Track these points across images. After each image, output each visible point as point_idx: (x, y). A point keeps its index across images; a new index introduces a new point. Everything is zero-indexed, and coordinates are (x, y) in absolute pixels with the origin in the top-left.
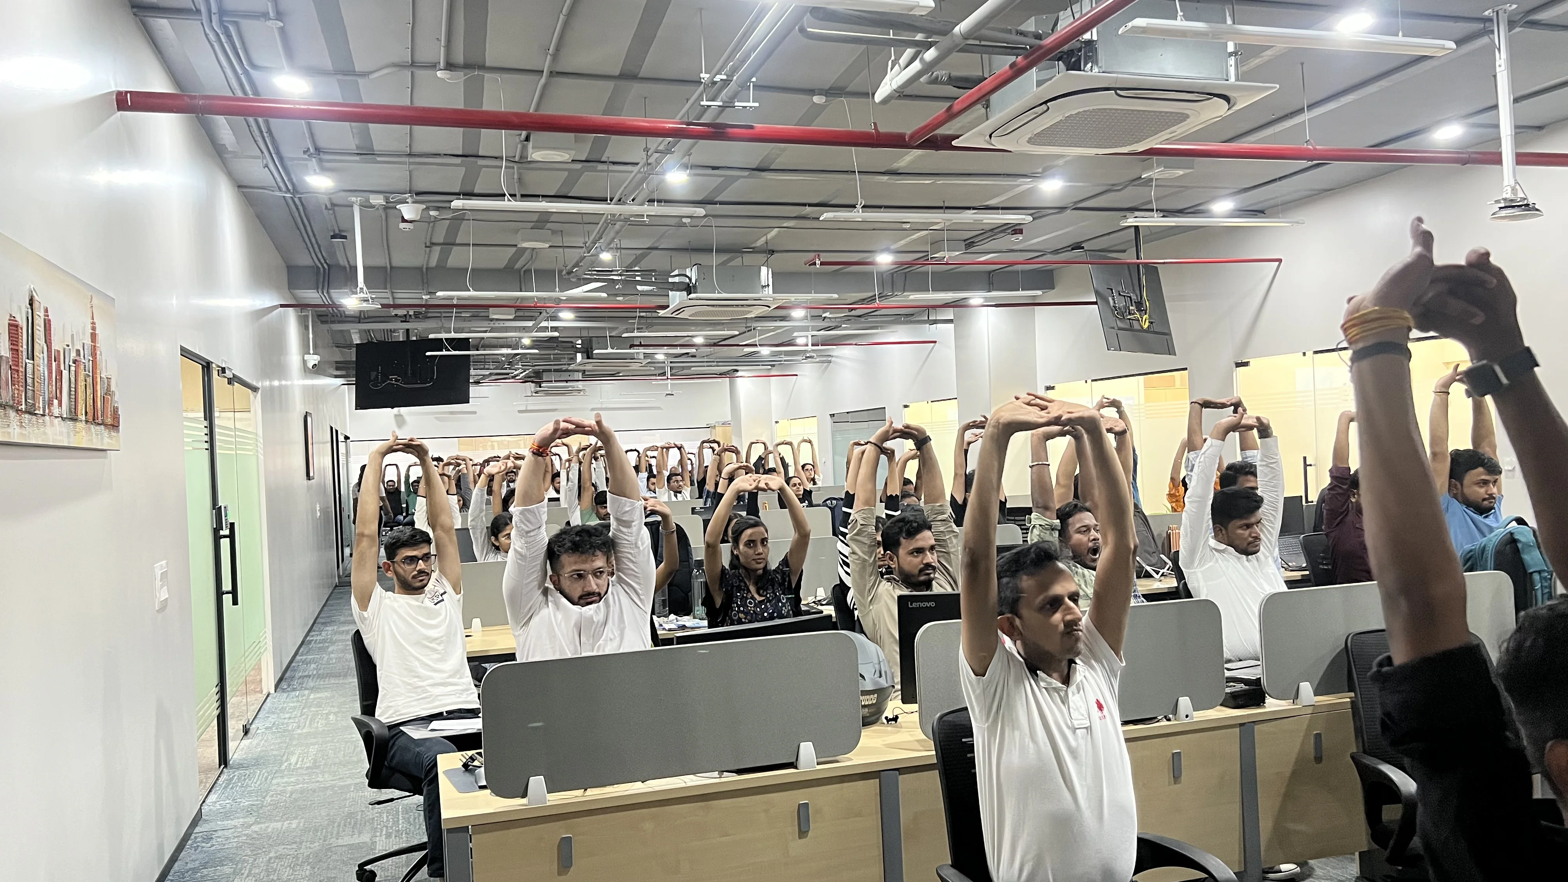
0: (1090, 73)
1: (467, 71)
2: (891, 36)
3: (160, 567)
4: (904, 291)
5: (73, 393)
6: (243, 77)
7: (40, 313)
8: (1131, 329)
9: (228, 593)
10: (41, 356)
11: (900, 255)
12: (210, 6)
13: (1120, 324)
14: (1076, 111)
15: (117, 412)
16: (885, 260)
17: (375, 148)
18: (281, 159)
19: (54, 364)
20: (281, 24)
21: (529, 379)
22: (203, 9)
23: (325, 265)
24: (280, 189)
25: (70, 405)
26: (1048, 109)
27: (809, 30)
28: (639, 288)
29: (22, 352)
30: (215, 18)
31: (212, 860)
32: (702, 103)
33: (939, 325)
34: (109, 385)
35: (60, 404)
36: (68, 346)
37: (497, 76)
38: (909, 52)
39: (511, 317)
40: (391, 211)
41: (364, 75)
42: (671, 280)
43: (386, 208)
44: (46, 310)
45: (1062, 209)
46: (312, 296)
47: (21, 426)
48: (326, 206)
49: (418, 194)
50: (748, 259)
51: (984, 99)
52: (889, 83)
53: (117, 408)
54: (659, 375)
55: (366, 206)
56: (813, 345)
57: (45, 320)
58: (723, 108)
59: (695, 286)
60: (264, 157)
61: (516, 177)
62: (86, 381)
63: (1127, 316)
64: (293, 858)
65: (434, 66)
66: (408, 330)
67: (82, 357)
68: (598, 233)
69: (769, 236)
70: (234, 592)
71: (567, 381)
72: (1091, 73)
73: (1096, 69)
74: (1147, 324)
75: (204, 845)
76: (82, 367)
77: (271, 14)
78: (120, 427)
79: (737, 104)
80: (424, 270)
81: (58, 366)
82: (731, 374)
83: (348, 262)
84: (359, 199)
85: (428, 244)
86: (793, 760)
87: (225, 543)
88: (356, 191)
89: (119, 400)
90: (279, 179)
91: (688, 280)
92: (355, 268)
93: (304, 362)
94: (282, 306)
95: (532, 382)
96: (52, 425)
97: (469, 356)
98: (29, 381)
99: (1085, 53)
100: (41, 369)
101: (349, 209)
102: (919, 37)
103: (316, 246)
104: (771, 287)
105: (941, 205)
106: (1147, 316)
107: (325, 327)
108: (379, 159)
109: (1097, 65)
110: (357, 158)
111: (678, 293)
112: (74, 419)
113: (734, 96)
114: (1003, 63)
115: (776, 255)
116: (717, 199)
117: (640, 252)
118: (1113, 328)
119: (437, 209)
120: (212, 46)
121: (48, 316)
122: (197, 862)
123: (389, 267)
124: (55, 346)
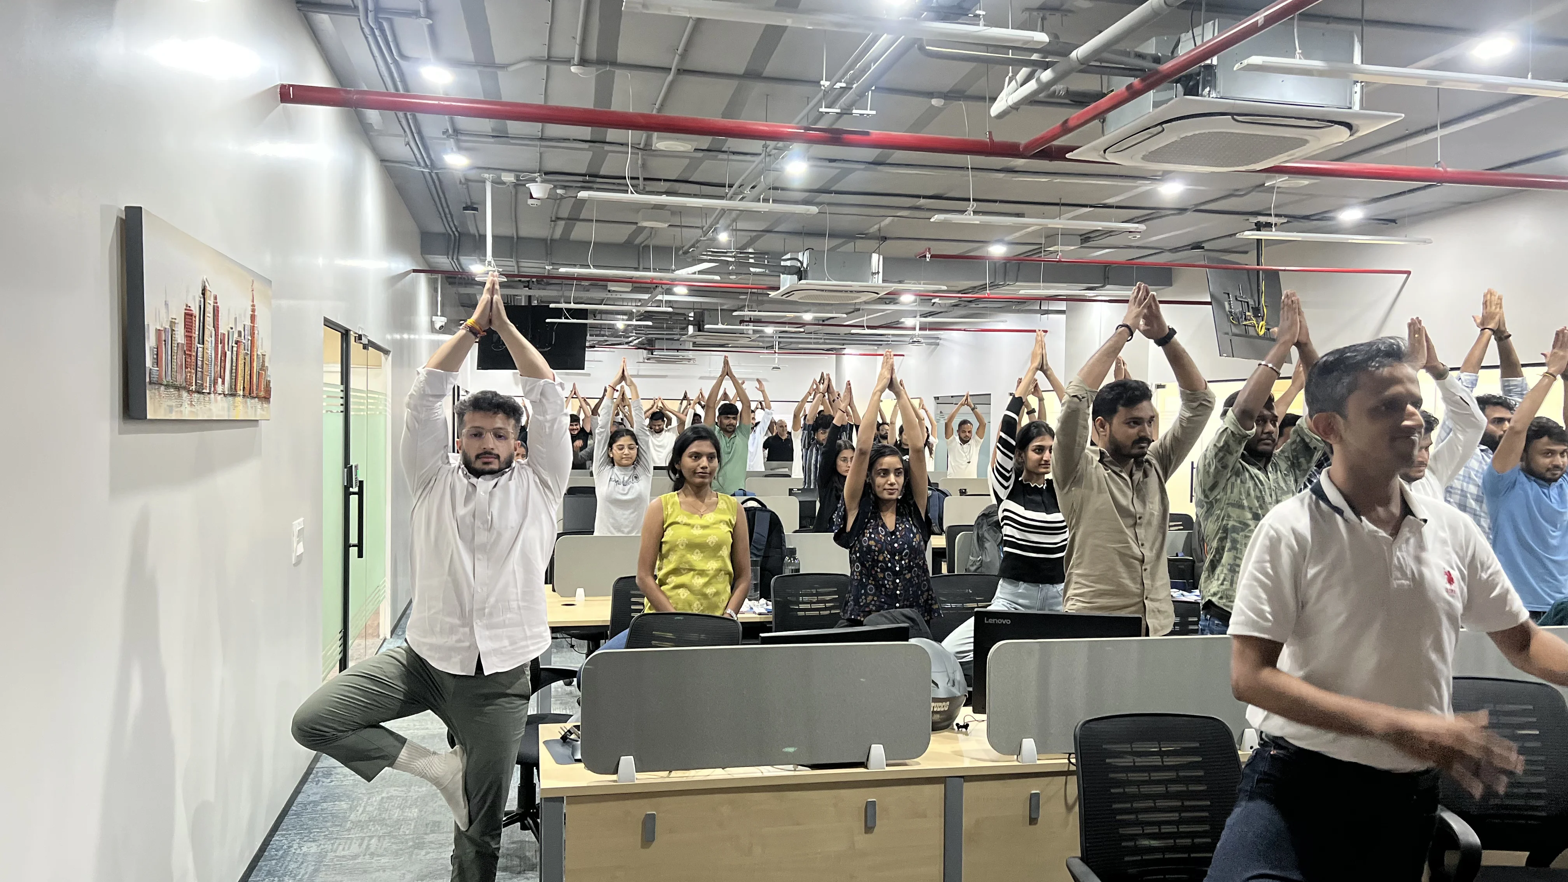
0: (1207, 99)
1: (600, 67)
2: (1010, 56)
3: (298, 524)
4: (1017, 281)
5: (234, 371)
6: (392, 67)
7: (210, 301)
8: (1246, 335)
9: (354, 546)
10: (210, 339)
11: (1013, 246)
12: (367, 4)
13: (1235, 330)
14: (1191, 134)
15: (269, 385)
16: (998, 250)
17: (509, 132)
18: (422, 138)
19: (220, 346)
20: (431, 22)
21: (642, 346)
22: (361, 7)
23: (456, 233)
24: (419, 165)
25: (231, 382)
26: (1163, 130)
27: (927, 48)
28: (752, 269)
29: (195, 338)
30: (371, 15)
31: (331, 794)
32: (821, 110)
33: (1050, 316)
34: (264, 361)
35: (223, 383)
36: (232, 328)
37: (628, 73)
38: (1024, 71)
39: (629, 290)
40: (521, 188)
41: (504, 67)
42: (783, 263)
43: (516, 185)
44: (215, 298)
45: (1182, 210)
46: (443, 261)
47: (191, 405)
48: (461, 181)
49: (546, 174)
50: (861, 245)
51: (1101, 116)
52: (1005, 99)
53: (269, 381)
54: (767, 348)
55: (497, 182)
56: (921, 329)
57: (214, 306)
58: (840, 115)
59: (806, 271)
60: (406, 136)
61: (640, 162)
62: (245, 359)
63: (1242, 322)
64: (403, 800)
65: (568, 61)
66: (530, 297)
67: (243, 338)
68: (715, 218)
69: (882, 224)
70: (360, 546)
71: (678, 350)
72: (1209, 98)
73: (1214, 95)
74: (1263, 330)
75: (324, 780)
76: (242, 347)
77: (422, 13)
78: (271, 399)
79: (854, 111)
80: (549, 242)
81: (223, 347)
82: (838, 353)
83: (478, 231)
84: (491, 175)
85: (553, 219)
86: (864, 760)
87: (354, 499)
88: (489, 168)
89: (274, 375)
90: (418, 156)
91: (799, 265)
92: (485, 236)
93: (432, 323)
94: (415, 271)
95: (645, 349)
96: (216, 401)
97: (586, 324)
98: (199, 363)
99: (1204, 79)
100: (209, 352)
101: (481, 184)
102: (1035, 57)
103: (449, 216)
104: (881, 274)
105: (1058, 201)
106: (1264, 322)
107: (453, 290)
108: (512, 141)
109: (1215, 89)
110: (492, 140)
111: (789, 276)
112: (234, 395)
113: (852, 105)
114: (1121, 84)
115: (888, 242)
116: (833, 189)
117: (754, 234)
118: (1227, 334)
119: (564, 187)
120: (366, 38)
121: (217, 303)
122: (319, 796)
123: (515, 237)
124: (221, 331)
